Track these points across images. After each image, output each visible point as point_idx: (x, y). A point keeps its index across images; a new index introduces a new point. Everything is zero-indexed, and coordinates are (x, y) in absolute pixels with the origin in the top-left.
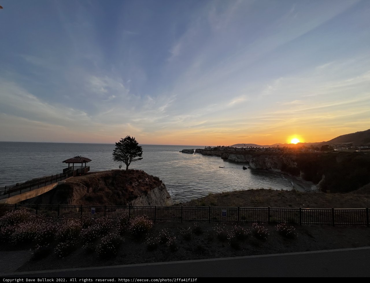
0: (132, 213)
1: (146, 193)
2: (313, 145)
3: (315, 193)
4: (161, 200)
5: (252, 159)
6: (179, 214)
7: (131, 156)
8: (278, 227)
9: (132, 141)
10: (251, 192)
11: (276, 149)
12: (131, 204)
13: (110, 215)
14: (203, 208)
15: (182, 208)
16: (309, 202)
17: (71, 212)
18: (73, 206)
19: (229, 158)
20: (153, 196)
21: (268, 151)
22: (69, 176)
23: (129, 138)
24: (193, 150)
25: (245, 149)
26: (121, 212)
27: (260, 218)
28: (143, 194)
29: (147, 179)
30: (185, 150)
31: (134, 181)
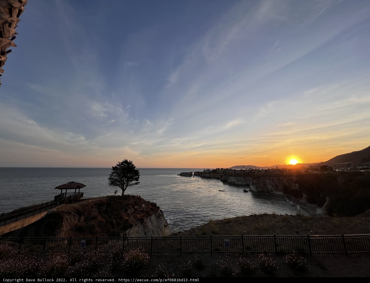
0: (126, 246)
1: (142, 221)
2: (312, 166)
3: (322, 217)
4: (158, 229)
5: (252, 181)
6: (178, 246)
7: (128, 181)
8: (287, 259)
9: (130, 164)
10: (254, 217)
11: (276, 170)
12: (125, 235)
13: (102, 249)
15: (181, 238)
16: (317, 228)
17: (59, 245)
18: (61, 238)
19: (229, 181)
20: (149, 224)
21: (268, 172)
22: (60, 204)
23: (126, 162)
24: (191, 172)
25: (244, 171)
26: (114, 244)
27: (266, 247)
28: (139, 222)
29: (143, 206)
30: (183, 173)
31: (130, 207)
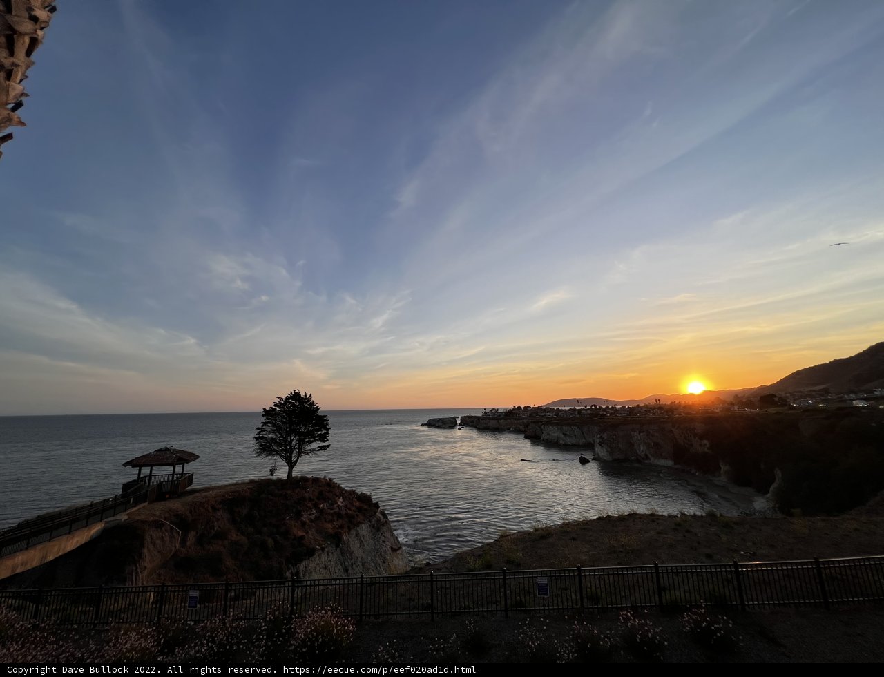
0: (299, 601)
1: (336, 539)
2: (739, 396)
3: (766, 518)
4: (378, 559)
5: (599, 436)
6: (425, 597)
7: (301, 442)
8: (688, 621)
9: (305, 402)
10: (607, 523)
11: (655, 408)
12: (297, 574)
13: (240, 610)
14: (487, 574)
15: (432, 578)
16: (754, 544)
17: (133, 605)
18: (139, 587)
19: (544, 436)
20: (355, 547)
21: (636, 414)
22: (136, 503)
23: (296, 396)
24: (454, 418)
25: (579, 411)
26: (269, 599)
27: (637, 595)
28: (329, 542)
29: (340, 501)
30: (434, 420)
31: (307, 506)
